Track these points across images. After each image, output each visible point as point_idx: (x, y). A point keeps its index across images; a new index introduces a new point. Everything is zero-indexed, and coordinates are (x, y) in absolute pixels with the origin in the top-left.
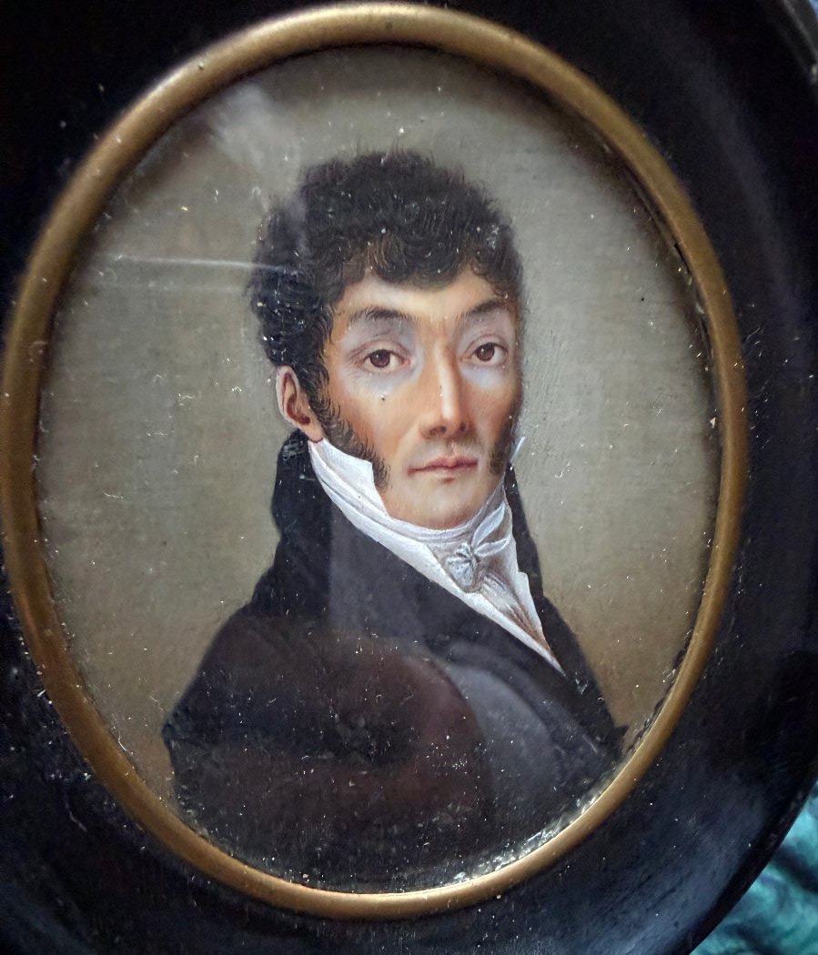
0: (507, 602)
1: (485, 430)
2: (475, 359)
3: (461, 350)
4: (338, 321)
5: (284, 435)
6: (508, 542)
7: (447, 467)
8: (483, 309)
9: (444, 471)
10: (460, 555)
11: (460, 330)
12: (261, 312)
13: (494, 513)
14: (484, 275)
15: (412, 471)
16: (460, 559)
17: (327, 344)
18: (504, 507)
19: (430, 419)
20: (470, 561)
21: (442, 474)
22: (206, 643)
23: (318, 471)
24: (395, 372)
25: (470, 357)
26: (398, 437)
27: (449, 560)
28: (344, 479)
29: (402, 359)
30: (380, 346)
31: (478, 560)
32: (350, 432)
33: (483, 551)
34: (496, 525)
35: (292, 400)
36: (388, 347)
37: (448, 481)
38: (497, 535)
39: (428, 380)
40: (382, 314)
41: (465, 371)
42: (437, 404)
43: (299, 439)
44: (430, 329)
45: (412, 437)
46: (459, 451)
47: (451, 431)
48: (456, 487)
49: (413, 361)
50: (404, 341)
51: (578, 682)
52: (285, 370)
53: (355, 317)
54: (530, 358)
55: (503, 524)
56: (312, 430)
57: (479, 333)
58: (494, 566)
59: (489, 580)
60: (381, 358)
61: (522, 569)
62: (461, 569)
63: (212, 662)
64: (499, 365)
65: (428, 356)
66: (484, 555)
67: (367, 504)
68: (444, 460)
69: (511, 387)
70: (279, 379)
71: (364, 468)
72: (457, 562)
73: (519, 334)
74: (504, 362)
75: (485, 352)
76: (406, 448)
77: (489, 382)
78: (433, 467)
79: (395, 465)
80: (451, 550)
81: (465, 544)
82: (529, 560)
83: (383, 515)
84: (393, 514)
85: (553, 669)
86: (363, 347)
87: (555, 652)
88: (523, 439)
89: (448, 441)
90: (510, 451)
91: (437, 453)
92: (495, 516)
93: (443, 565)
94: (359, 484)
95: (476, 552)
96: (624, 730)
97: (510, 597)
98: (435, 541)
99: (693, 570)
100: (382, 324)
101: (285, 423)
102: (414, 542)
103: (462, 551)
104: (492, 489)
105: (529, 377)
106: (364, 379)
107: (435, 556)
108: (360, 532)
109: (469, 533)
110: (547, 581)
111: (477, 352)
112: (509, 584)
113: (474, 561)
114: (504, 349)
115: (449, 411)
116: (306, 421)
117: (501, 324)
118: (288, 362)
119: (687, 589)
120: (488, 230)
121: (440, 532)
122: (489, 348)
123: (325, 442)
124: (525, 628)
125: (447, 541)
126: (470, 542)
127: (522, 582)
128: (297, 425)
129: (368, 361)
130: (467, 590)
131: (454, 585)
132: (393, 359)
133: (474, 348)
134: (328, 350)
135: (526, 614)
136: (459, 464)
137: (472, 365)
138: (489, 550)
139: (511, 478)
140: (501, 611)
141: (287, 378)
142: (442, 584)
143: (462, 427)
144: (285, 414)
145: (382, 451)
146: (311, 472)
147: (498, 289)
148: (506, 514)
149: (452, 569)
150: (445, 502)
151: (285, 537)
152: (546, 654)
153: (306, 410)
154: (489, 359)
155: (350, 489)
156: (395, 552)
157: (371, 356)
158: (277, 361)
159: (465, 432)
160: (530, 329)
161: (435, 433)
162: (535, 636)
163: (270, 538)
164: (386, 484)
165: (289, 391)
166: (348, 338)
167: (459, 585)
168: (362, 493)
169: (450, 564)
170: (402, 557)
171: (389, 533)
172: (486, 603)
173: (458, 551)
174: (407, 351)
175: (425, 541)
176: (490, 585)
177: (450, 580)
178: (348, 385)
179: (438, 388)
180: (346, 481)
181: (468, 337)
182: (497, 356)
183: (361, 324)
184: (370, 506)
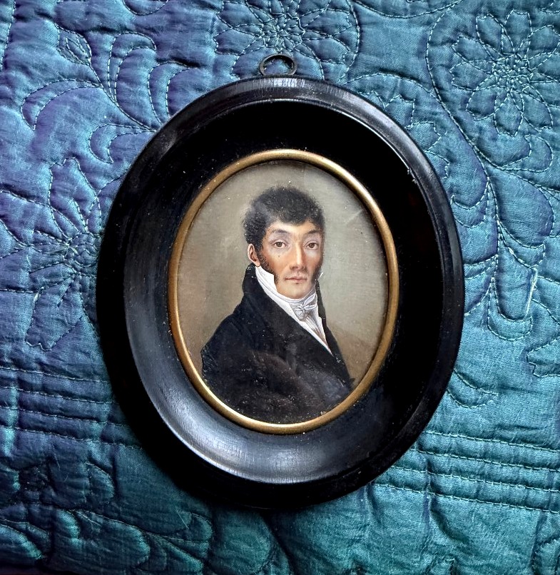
0: (314, 326)
1: (311, 270)
2: (308, 247)
3: (304, 244)
4: (268, 232)
6: (315, 307)
7: (297, 279)
8: (312, 232)
10: (299, 308)
11: (304, 238)
12: (246, 228)
14: (313, 222)
18: (315, 294)
19: (293, 264)
20: (302, 311)
21: (296, 281)
22: (218, 325)
23: (257, 276)
24: (283, 249)
26: (283, 268)
27: (296, 309)
29: (286, 245)
30: (280, 241)
31: (305, 310)
32: (268, 265)
33: (307, 308)
34: (312, 300)
35: (252, 253)
36: (282, 241)
37: (297, 284)
38: (312, 303)
39: (293, 252)
40: (281, 231)
41: (305, 250)
42: (295, 259)
43: (253, 265)
44: (295, 237)
45: (287, 269)
46: (302, 275)
47: (299, 268)
48: (300, 286)
49: (289, 246)
50: (287, 240)
51: (337, 359)
52: (251, 245)
53: (273, 232)
54: (326, 249)
55: (314, 300)
56: (257, 263)
57: (310, 239)
58: (310, 314)
59: (308, 318)
60: (279, 244)
61: (320, 315)
62: (299, 313)
63: (218, 331)
64: (316, 250)
65: (294, 245)
67: (271, 288)
68: (296, 277)
69: (320, 256)
70: (249, 247)
71: (271, 277)
72: (299, 311)
73: (323, 241)
74: (318, 249)
75: (312, 245)
76: (284, 272)
77: (312, 254)
78: (293, 279)
79: (281, 277)
80: (296, 306)
81: (301, 305)
82: (322, 313)
83: (276, 292)
84: (279, 291)
86: (275, 240)
87: (329, 347)
89: (298, 271)
90: (318, 277)
91: (295, 275)
92: (312, 297)
93: (293, 311)
94: (269, 281)
95: (305, 308)
96: (353, 380)
97: (315, 324)
98: (291, 302)
99: (378, 324)
100: (281, 234)
102: (285, 302)
104: (311, 288)
105: (325, 254)
106: (274, 250)
107: (291, 307)
108: (267, 296)
109: (303, 301)
111: (309, 245)
112: (315, 320)
114: (318, 245)
115: (299, 261)
116: (255, 260)
118: (252, 243)
119: (377, 330)
120: (315, 210)
121: (293, 300)
122: (313, 244)
123: (261, 267)
124: (318, 335)
125: (295, 303)
126: (303, 304)
127: (319, 320)
128: (252, 261)
129: (275, 245)
130: (301, 320)
131: (297, 318)
132: (283, 245)
134: (264, 239)
135: (320, 331)
136: (301, 279)
137: (307, 249)
138: (309, 308)
139: (318, 286)
140: (312, 329)
141: (251, 247)
142: (292, 317)
143: (303, 268)
144: (249, 258)
145: (277, 271)
146: (255, 276)
147: (317, 227)
148: (315, 297)
149: (297, 313)
150: (295, 290)
151: (245, 294)
152: (326, 347)
153: (256, 257)
154: (313, 248)
155: (266, 283)
156: (278, 304)
157: (277, 243)
158: (249, 242)
160: (326, 240)
161: (294, 268)
162: (323, 340)
163: (241, 295)
164: (278, 282)
165: (251, 251)
166: (271, 237)
168: (270, 284)
169: (296, 311)
170: (281, 307)
171: (277, 298)
172: (308, 326)
174: (287, 243)
175: (288, 302)
176: (309, 320)
177: (296, 316)
178: (269, 251)
179: (296, 255)
180: (265, 280)
181: (307, 240)
182: (315, 247)
183: (274, 234)
184: (272, 289)
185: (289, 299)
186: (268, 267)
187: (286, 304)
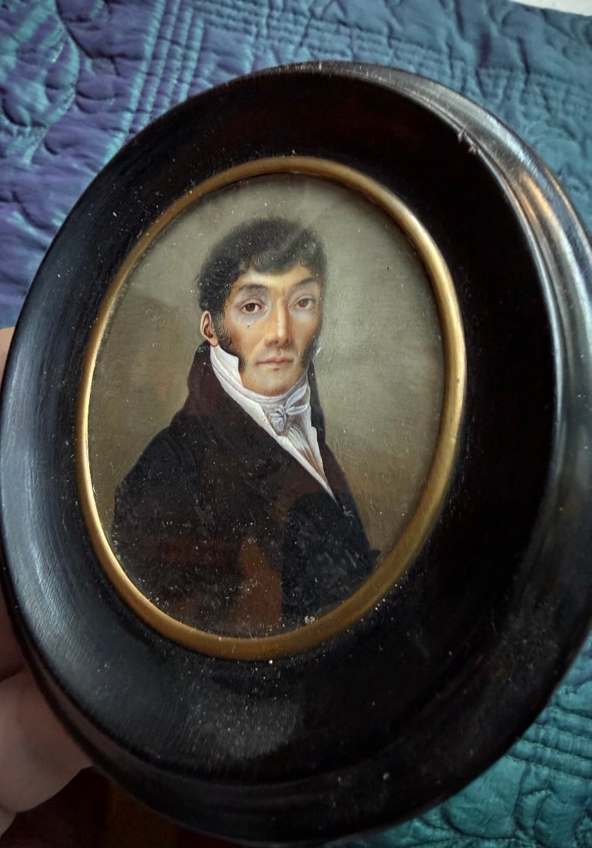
0: (302, 444)
1: (300, 343)
2: (298, 306)
3: (291, 302)
4: (234, 290)
5: (200, 342)
6: (306, 408)
7: (276, 362)
8: (304, 282)
9: (274, 364)
10: (278, 412)
11: (292, 292)
12: (201, 287)
13: (300, 390)
14: (306, 266)
15: (258, 363)
16: (277, 414)
17: (227, 301)
18: (306, 387)
19: (271, 337)
20: (283, 417)
21: (274, 366)
22: (145, 446)
23: (212, 361)
24: (257, 313)
25: (295, 306)
26: (254, 345)
27: (272, 414)
28: (224, 365)
29: (260, 307)
30: (251, 301)
31: (288, 416)
32: (231, 342)
33: (291, 411)
34: (300, 397)
35: (207, 326)
36: (255, 302)
37: (276, 370)
38: (300, 402)
39: (273, 317)
41: (292, 313)
42: (276, 330)
43: (207, 344)
44: (276, 293)
45: (260, 346)
46: (284, 354)
47: (280, 344)
48: (281, 373)
49: (266, 308)
50: (263, 299)
51: (344, 507)
52: (206, 312)
53: (242, 288)
55: (305, 396)
56: (213, 341)
58: (296, 422)
59: (292, 429)
60: (250, 307)
61: (313, 425)
62: (277, 420)
64: (310, 309)
65: (274, 306)
66: (291, 414)
67: (233, 379)
68: (276, 359)
69: (316, 320)
70: (203, 317)
71: (234, 361)
72: (277, 417)
73: (322, 294)
74: (314, 308)
75: (303, 303)
76: (256, 351)
78: (269, 362)
79: (250, 359)
80: (273, 409)
81: (281, 406)
82: (318, 420)
83: (240, 386)
84: (245, 386)
85: (327, 495)
86: (243, 302)
87: (330, 483)
88: (320, 349)
89: (278, 348)
90: (312, 354)
91: (272, 354)
92: (300, 392)
93: (268, 417)
94: (230, 368)
95: (287, 411)
97: (304, 441)
98: (265, 403)
100: (254, 291)
101: (201, 337)
102: (253, 403)
103: (279, 410)
104: (299, 376)
106: (241, 317)
107: (264, 411)
108: (227, 394)
109: (284, 400)
110: (328, 433)
111: (299, 303)
112: (304, 433)
113: (285, 416)
114: (314, 301)
115: (281, 333)
116: (211, 336)
117: (314, 289)
118: (208, 309)
120: (310, 246)
121: (267, 398)
122: (306, 301)
123: (218, 347)
124: (310, 461)
125: (271, 404)
126: (284, 405)
127: (312, 433)
128: (208, 338)
129: (245, 308)
130: (279, 434)
131: (273, 430)
132: (256, 308)
133: (298, 301)
134: (227, 303)
135: (313, 454)
136: (283, 361)
137: (296, 310)
138: (295, 411)
139: (311, 369)
140: (298, 450)
141: (207, 316)
142: (265, 428)
143: (287, 341)
144: (203, 333)
145: (245, 353)
146: (209, 361)
147: (313, 272)
148: (307, 391)
149: (273, 420)
150: (273, 381)
151: (191, 393)
152: (324, 483)
153: (212, 331)
154: (304, 306)
155: (226, 371)
156: (243, 407)
157: (246, 306)
158: (203, 309)
159: (288, 344)
161: (273, 344)
162: (318, 471)
164: (244, 370)
165: (206, 322)
166: (237, 298)
167: (275, 431)
168: (231, 373)
169: (272, 417)
170: (246, 411)
171: (242, 396)
172: (290, 444)
173: (278, 410)
174: (263, 304)
175: (259, 403)
176: (294, 433)
177: (271, 427)
178: (233, 320)
179: (277, 321)
180: (224, 366)
181: (295, 296)
182: (309, 305)
183: (244, 292)
184: (234, 381)
185: (261, 397)
186: (230, 345)
187: (255, 406)
